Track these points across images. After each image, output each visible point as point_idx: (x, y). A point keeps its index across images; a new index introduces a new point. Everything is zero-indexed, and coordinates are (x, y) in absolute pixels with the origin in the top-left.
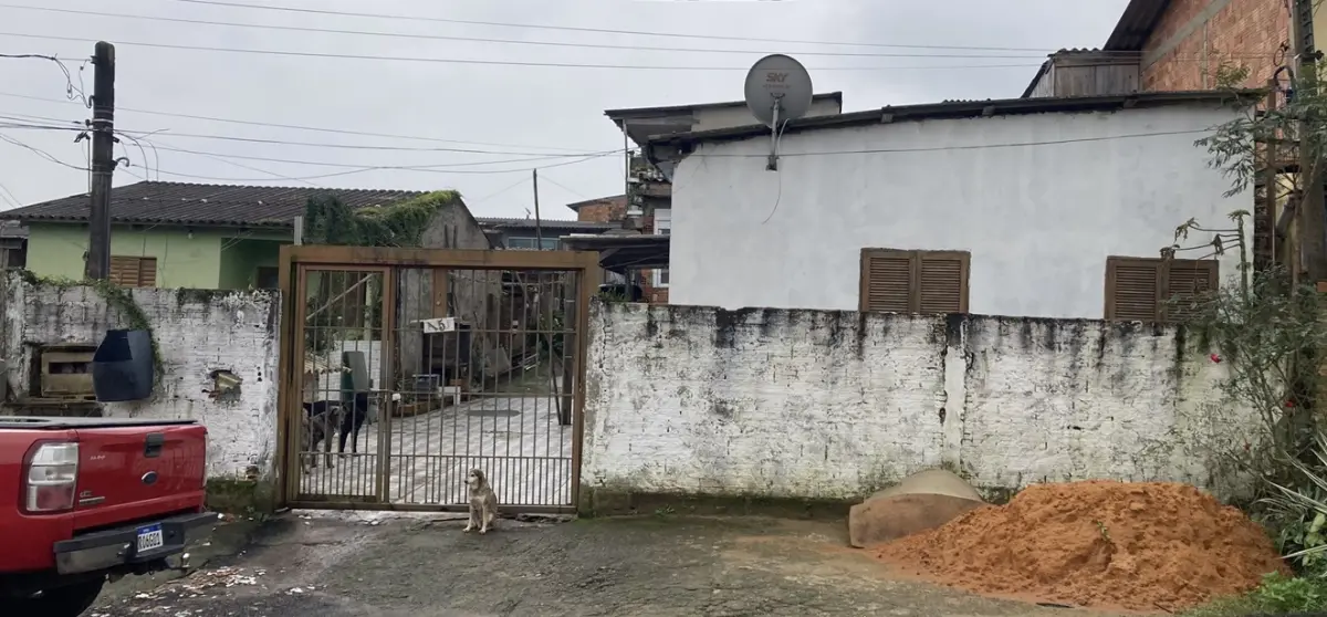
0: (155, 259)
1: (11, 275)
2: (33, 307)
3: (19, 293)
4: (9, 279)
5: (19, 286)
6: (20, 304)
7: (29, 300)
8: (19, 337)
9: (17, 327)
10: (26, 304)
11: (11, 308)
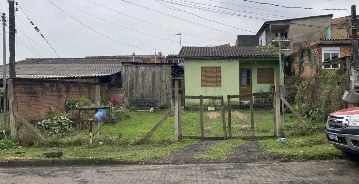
0: (221, 67)
1: (351, 68)
2: (357, 77)
3: (353, 73)
4: (350, 70)
5: (353, 71)
6: (353, 76)
7: (356, 75)
8: (354, 85)
9: (353, 82)
10: (355, 76)
11: (351, 77)
